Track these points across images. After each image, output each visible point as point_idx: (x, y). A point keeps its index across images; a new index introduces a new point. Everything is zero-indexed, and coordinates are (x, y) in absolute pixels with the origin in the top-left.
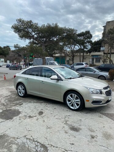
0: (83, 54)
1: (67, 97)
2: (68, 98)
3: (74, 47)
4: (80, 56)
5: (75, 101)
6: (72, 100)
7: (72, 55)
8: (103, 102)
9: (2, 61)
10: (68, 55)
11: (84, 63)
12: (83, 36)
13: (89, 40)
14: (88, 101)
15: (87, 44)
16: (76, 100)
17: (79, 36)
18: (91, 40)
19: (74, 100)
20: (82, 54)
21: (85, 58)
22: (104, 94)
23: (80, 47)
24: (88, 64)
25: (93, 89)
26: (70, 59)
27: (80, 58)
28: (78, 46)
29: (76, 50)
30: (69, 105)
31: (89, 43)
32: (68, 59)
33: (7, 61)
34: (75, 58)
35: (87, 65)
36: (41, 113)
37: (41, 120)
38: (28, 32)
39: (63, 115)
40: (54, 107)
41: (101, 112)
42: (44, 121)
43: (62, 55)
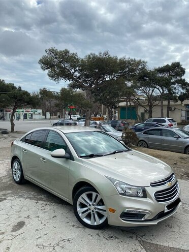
0: (169, 102)
1: (80, 198)
2: (80, 200)
3: (153, 91)
4: (162, 106)
5: (95, 208)
6: (90, 205)
7: (148, 105)
9: (39, 114)
10: (140, 105)
11: (166, 119)
12: (169, 71)
13: (179, 78)
14: (113, 211)
15: (175, 86)
16: (99, 207)
17: (160, 73)
18: (183, 78)
19: (93, 205)
20: (165, 103)
21: (173, 109)
22: (151, 198)
23: (162, 91)
24: (174, 122)
25: (127, 184)
26: (146, 111)
27: (162, 110)
28: (158, 89)
29: (155, 95)
30: (80, 215)
31: (178, 83)
32: (141, 110)
33: (47, 113)
34: (154, 109)
35: (172, 123)
36: (21, 225)
37: (5, 244)
38: (65, 68)
39: (58, 238)
40: (56, 214)
41: (143, 239)
42: (8, 248)
43: (130, 104)
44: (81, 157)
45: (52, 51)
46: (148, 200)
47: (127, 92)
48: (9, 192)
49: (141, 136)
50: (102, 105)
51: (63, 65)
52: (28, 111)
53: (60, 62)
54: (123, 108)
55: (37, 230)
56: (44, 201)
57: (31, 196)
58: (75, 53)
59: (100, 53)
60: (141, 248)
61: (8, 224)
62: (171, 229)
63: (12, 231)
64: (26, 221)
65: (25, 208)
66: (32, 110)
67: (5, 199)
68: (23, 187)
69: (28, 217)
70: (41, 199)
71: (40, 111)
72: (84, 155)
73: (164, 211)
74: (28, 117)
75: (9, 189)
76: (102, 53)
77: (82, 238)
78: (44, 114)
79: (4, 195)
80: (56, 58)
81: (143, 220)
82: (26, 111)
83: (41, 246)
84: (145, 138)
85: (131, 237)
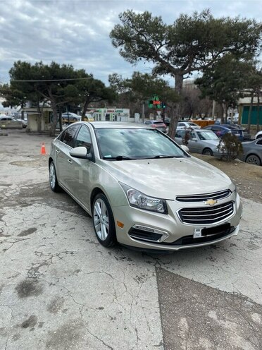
1: (95, 206)
2: (95, 209)
5: (104, 220)
6: (100, 216)
8: (163, 239)
9: (126, 115)
22: (172, 215)
30: (96, 227)
33: (136, 114)
36: (32, 231)
37: (4, 245)
38: (146, 43)
39: (62, 249)
40: (76, 226)
41: (163, 267)
42: (5, 250)
43: (259, 100)
44: (104, 159)
45: (130, 16)
46: (168, 217)
47: (253, 80)
48: (40, 198)
49: (252, 147)
50: (214, 103)
51: (143, 38)
52: (111, 111)
53: (141, 33)
54: (246, 107)
55: (45, 238)
56: (72, 212)
57: (60, 205)
58: (158, 17)
59: (196, 14)
60: (154, 275)
61: (19, 228)
62: (211, 263)
63: (18, 235)
64: (39, 228)
65: (46, 216)
66: (117, 109)
67: (31, 205)
68: (58, 196)
69: (44, 225)
70: (69, 210)
71: (127, 111)
72: (110, 156)
73: (192, 236)
74: (111, 118)
75: (41, 196)
76: (199, 13)
77: (88, 253)
78: (132, 116)
79: (33, 201)
80: (133, 27)
81: (158, 241)
82: (108, 111)
83: (39, 254)
84: (258, 150)
85: (149, 262)
